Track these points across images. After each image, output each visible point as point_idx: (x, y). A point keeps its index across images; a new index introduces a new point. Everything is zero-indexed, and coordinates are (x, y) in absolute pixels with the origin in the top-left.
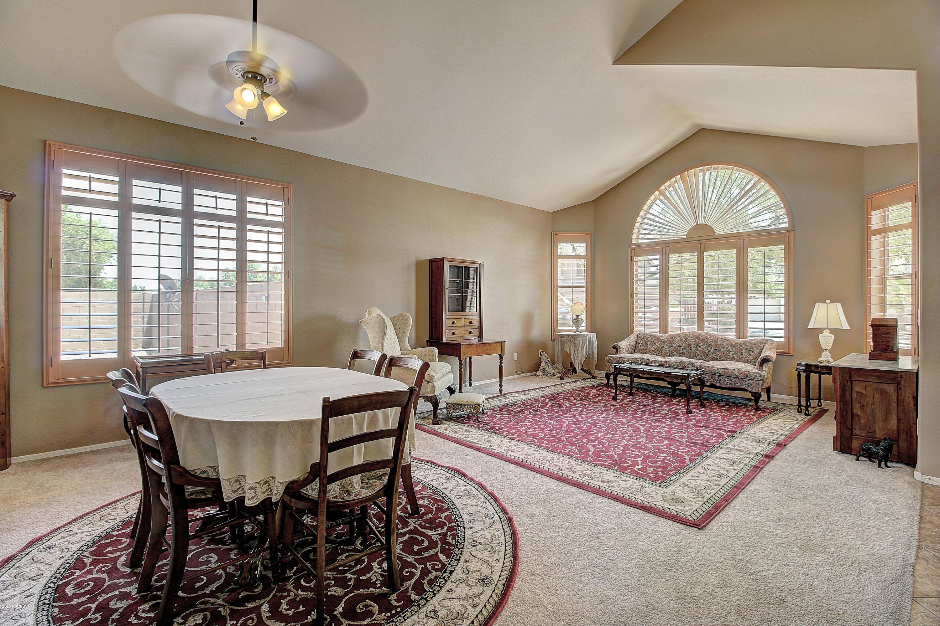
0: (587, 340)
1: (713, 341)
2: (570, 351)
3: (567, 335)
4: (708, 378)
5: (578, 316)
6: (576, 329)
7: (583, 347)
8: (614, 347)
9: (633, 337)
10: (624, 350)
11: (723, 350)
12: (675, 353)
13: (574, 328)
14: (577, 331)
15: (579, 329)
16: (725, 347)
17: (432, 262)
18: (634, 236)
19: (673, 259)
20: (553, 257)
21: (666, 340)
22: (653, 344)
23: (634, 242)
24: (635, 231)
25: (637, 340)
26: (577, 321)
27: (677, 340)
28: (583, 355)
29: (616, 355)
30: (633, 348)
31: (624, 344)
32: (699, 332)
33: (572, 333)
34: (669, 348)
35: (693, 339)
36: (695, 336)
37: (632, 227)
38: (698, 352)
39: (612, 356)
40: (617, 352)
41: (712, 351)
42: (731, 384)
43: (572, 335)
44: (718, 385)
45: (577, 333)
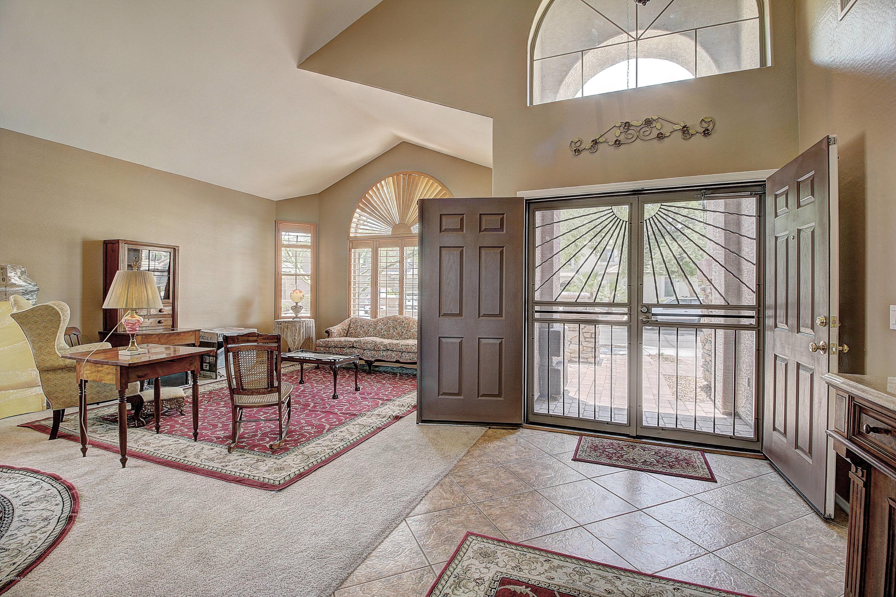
0: (304, 325)
1: (406, 324)
2: (286, 337)
3: (284, 321)
4: (394, 356)
5: (297, 303)
6: (295, 315)
7: (300, 333)
8: (327, 332)
9: (347, 321)
10: (336, 334)
11: (413, 330)
12: (378, 335)
13: (294, 315)
14: (296, 317)
15: (299, 315)
16: (414, 328)
17: (106, 244)
18: (352, 230)
19: (382, 251)
20: (277, 245)
21: (372, 323)
22: (362, 328)
23: (352, 235)
24: (353, 225)
25: (350, 324)
26: (296, 308)
27: (380, 324)
28: (300, 340)
29: (327, 339)
30: (346, 332)
31: (335, 329)
32: (400, 316)
33: (291, 320)
34: (373, 330)
35: (392, 323)
36: (395, 319)
37: (350, 221)
38: (395, 334)
39: (322, 340)
40: (329, 336)
41: (405, 332)
42: (410, 359)
43: (292, 321)
44: (401, 360)
45: (295, 320)
